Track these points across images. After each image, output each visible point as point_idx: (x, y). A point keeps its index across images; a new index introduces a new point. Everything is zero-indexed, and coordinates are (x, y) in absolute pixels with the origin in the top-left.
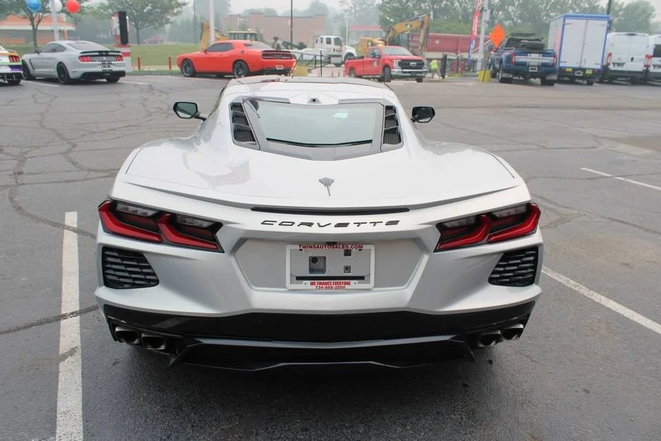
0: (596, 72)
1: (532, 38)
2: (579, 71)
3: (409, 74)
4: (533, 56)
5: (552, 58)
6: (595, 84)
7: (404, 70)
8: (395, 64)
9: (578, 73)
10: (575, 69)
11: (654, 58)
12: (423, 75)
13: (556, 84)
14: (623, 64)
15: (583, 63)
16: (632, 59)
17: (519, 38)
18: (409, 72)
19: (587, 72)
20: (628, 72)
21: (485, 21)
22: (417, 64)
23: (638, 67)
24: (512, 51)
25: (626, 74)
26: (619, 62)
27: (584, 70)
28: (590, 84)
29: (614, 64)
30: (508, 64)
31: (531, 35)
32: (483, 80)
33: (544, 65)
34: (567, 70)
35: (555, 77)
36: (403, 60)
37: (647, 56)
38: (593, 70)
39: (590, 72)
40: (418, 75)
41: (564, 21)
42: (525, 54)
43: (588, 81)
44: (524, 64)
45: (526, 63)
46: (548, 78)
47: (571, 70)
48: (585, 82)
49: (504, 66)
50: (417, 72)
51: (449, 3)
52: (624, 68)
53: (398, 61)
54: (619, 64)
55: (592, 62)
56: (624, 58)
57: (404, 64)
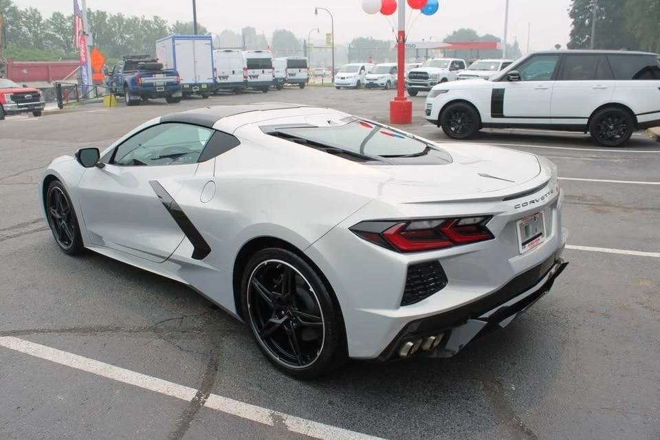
0: (210, 86)
1: (147, 59)
2: (196, 87)
3: (26, 108)
4: (158, 76)
5: (176, 77)
6: (210, 97)
7: (19, 104)
8: (7, 98)
9: (195, 88)
10: (191, 85)
11: (248, 70)
12: (41, 107)
13: (181, 102)
14: (227, 77)
15: (197, 79)
16: (233, 72)
17: (136, 60)
18: (26, 106)
19: (203, 87)
20: (233, 83)
21: (88, 46)
22: (33, 96)
23: (239, 78)
24: (137, 73)
25: (230, 86)
26: (224, 75)
27: (200, 85)
28: (205, 97)
29: (220, 77)
30: (135, 87)
31: (146, 56)
32: (110, 106)
33: (169, 84)
34: (185, 86)
35: (180, 95)
36: (15, 93)
37: (244, 69)
38: (207, 84)
39: (206, 87)
40: (36, 107)
41: (174, 42)
42: (150, 75)
43: (203, 95)
44: (151, 85)
45: (152, 84)
46: (174, 96)
47: (188, 86)
48: (201, 96)
49: (131, 88)
50: (35, 105)
51: (15, 28)
52: (229, 80)
53: (10, 94)
54: (224, 78)
55: (205, 78)
56: (228, 72)
57: (17, 97)
